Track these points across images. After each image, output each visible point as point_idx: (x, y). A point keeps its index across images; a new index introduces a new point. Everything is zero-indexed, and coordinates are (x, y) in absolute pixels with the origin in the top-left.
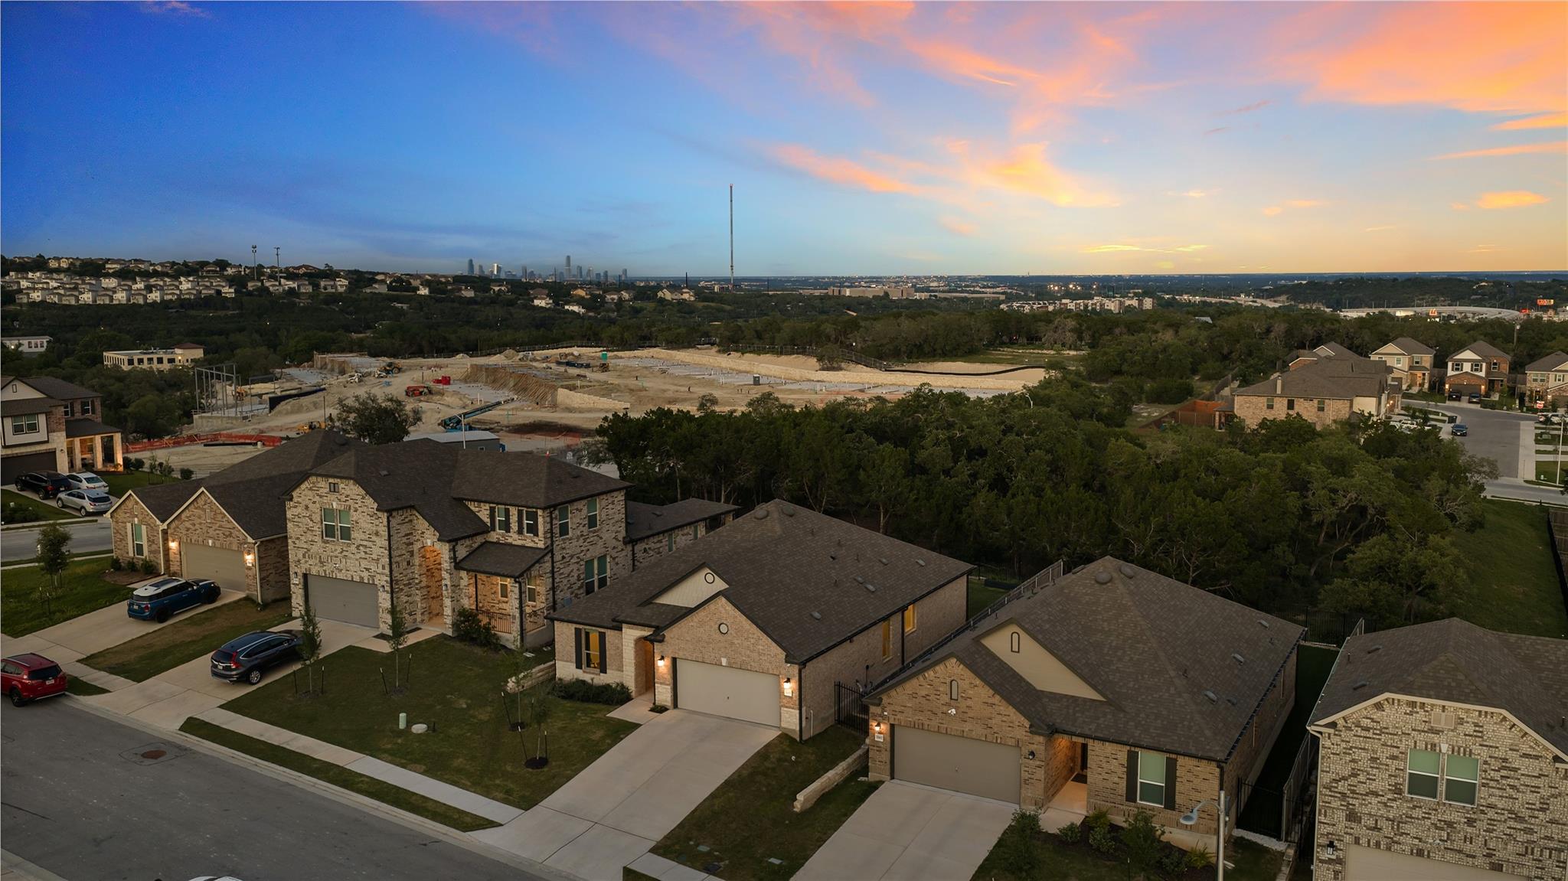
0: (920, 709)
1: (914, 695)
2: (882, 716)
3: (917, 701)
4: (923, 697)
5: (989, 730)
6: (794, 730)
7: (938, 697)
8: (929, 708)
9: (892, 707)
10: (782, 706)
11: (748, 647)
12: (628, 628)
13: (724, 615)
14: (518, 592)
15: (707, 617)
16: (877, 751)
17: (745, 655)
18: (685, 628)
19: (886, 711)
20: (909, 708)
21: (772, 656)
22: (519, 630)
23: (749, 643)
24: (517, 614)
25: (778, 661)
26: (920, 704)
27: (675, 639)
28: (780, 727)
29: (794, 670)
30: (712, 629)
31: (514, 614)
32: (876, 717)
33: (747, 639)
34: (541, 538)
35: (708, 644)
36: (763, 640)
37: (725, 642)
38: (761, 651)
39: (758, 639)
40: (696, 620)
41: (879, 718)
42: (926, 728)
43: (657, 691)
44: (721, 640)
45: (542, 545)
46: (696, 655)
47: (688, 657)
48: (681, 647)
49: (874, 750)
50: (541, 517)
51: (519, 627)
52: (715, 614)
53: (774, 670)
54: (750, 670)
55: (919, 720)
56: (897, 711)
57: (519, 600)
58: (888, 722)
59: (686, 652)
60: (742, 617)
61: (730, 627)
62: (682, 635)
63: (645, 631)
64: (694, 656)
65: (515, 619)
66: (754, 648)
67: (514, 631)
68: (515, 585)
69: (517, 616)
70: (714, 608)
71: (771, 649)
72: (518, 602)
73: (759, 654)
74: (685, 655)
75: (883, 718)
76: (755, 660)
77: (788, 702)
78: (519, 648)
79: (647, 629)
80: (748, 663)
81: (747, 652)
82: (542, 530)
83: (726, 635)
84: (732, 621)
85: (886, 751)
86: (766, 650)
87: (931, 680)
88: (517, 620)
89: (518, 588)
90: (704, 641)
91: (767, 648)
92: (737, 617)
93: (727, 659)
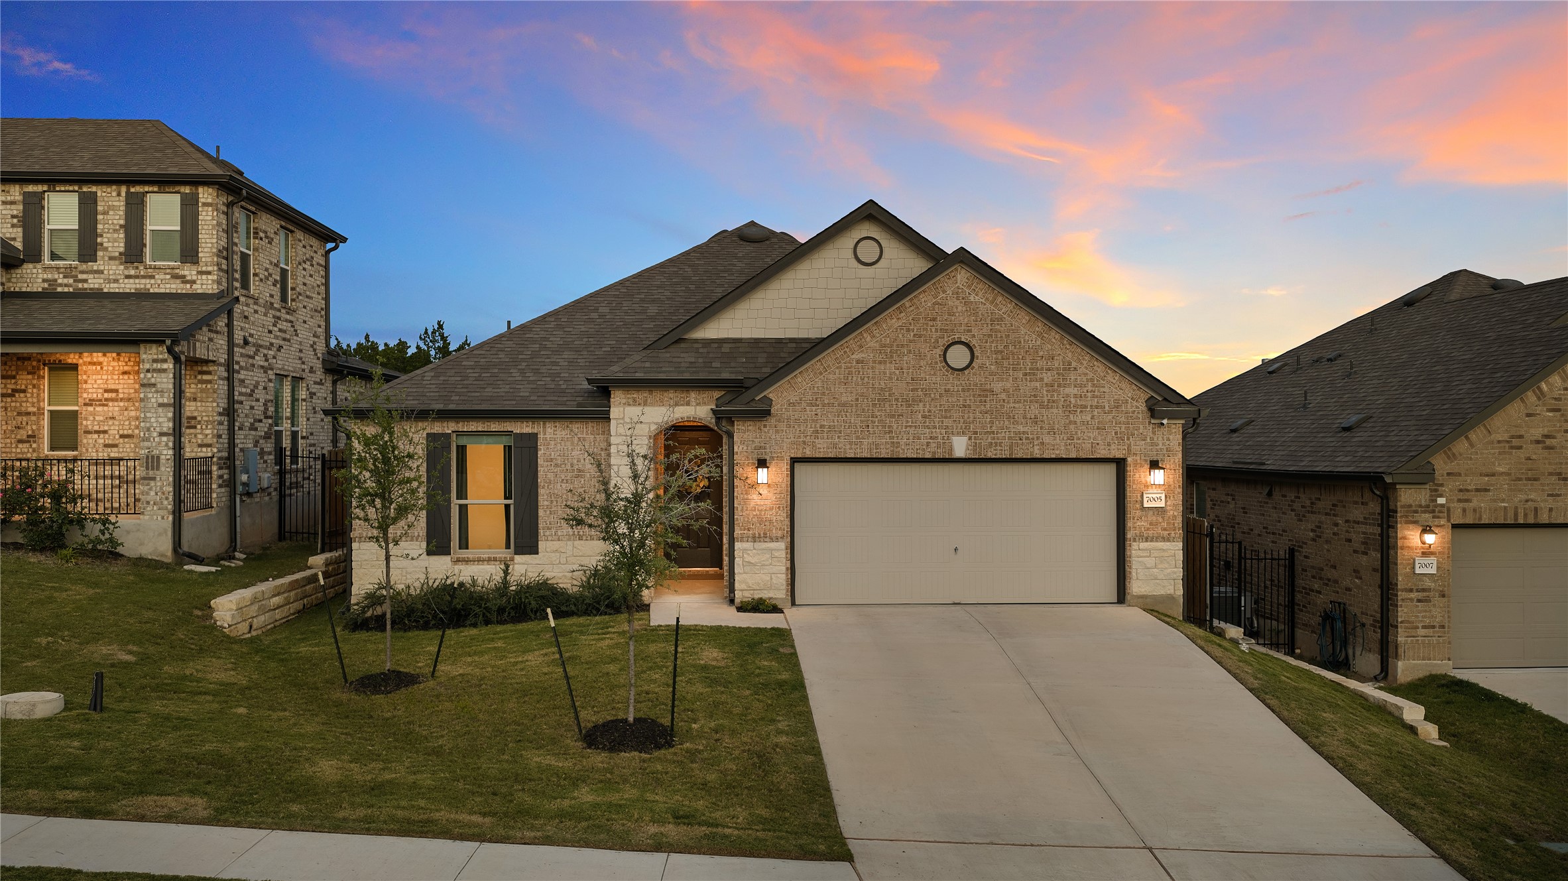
0: (1530, 474)
1: (1515, 442)
2: (1432, 509)
3: (1522, 454)
4: (1538, 442)
6: (1171, 598)
8: (1551, 469)
9: (1458, 483)
10: (1135, 540)
11: (1035, 396)
12: (629, 405)
13: (961, 318)
14: (171, 386)
15: (908, 330)
16: (1419, 601)
17: (1025, 417)
18: (837, 371)
19: (1441, 496)
20: (1502, 474)
21: (1107, 408)
22: (171, 498)
23: (1038, 384)
24: (165, 452)
25: (1123, 419)
26: (1529, 459)
27: (804, 405)
28: (1122, 596)
29: (1171, 437)
30: (922, 363)
31: (156, 452)
32: (1416, 512)
33: (1032, 374)
34: (206, 265)
35: (910, 406)
36: (1082, 370)
37: (963, 390)
38: (1073, 400)
39: (1064, 369)
40: (873, 344)
41: (1425, 512)
42: (1544, 518)
43: (741, 563)
44: (949, 386)
45: (210, 287)
46: (870, 441)
47: (848, 451)
48: (821, 426)
49: (1411, 600)
50: (210, 209)
51: (171, 489)
52: (934, 319)
53: (1113, 447)
54: (1038, 456)
55: (1527, 501)
56: (1470, 488)
57: (172, 409)
58: (1449, 520)
59: (839, 437)
60: (1020, 316)
61: (978, 348)
62: (827, 392)
63: (688, 404)
64: (865, 446)
65: (158, 469)
66: (1052, 396)
67: (152, 503)
68: (165, 366)
69: (168, 457)
70: (929, 304)
71: (1102, 390)
72: (170, 415)
73: (1068, 409)
74: (835, 446)
75: (1433, 511)
76: (1057, 426)
77: (1151, 524)
78: (169, 553)
79: (696, 399)
80: (1033, 439)
81: (1032, 407)
82: (210, 245)
83: (966, 372)
84: (986, 330)
85: (1443, 596)
86: (1089, 394)
87: (1555, 399)
88: (163, 469)
89: (171, 375)
90: (897, 400)
91: (1090, 388)
92: (1002, 319)
93: (970, 438)
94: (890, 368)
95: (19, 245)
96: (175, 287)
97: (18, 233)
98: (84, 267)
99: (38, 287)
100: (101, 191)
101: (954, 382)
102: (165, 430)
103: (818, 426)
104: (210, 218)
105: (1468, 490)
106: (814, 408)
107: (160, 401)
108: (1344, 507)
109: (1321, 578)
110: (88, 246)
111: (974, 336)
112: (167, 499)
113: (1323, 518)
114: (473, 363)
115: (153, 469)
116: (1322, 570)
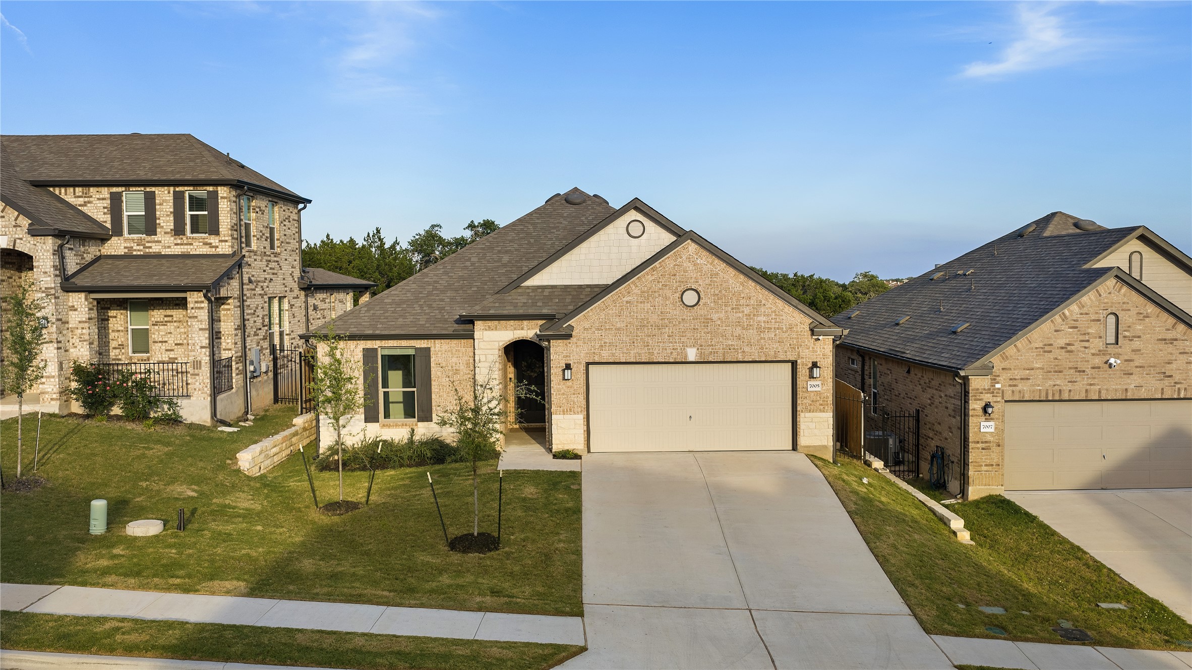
0: (1057, 369)
1: (1047, 348)
2: (992, 391)
3: (1051, 356)
4: (1062, 348)
5: (1167, 382)
6: (825, 447)
7: (1086, 344)
8: (1071, 365)
9: (1009, 375)
10: (802, 411)
11: (739, 322)
12: (486, 330)
13: (692, 274)
14: (207, 318)
15: (659, 282)
16: (983, 449)
17: (732, 336)
18: (614, 308)
19: (998, 383)
20: (1038, 368)
21: (784, 329)
22: (209, 386)
23: (741, 315)
24: (204, 358)
25: (795, 336)
26: (1056, 359)
27: (594, 329)
28: (795, 448)
29: (825, 347)
30: (667, 302)
31: (199, 359)
32: (982, 393)
33: (736, 309)
34: (224, 236)
35: (660, 329)
36: (769, 305)
37: (693, 319)
38: (763, 325)
39: (757, 305)
40: (637, 291)
41: (987, 393)
42: (1066, 396)
43: (556, 427)
44: (684, 317)
45: (227, 250)
46: (635, 351)
47: (621, 358)
48: (605, 343)
49: (978, 448)
50: (226, 200)
51: (209, 381)
52: (675, 275)
53: (788, 353)
54: (741, 360)
55: (1054, 386)
56: (1017, 377)
57: (208, 332)
58: (1003, 398)
59: (615, 349)
60: (729, 272)
61: (702, 292)
62: (608, 321)
63: (522, 329)
64: (632, 355)
65: (200, 369)
66: (750, 322)
67: (197, 389)
68: (202, 305)
69: (206, 361)
70: (672, 266)
71: (781, 318)
72: (207, 335)
73: (760, 330)
74: (613, 355)
75: (993, 393)
76: (753, 341)
77: (812, 401)
78: (209, 420)
79: (527, 326)
80: (738, 349)
81: (737, 329)
82: (226, 224)
83: (695, 308)
84: (707, 281)
85: (999, 446)
86: (773, 321)
87: (1074, 320)
88: (203, 368)
89: (207, 311)
90: (652, 326)
91: (774, 317)
92: (717, 274)
93: (698, 349)
94: (647, 306)
95: (108, 225)
96: (206, 250)
97: (108, 218)
98: (149, 238)
99: (121, 251)
100: (158, 191)
101: (687, 314)
102: (204, 345)
103: (603, 342)
104: (226, 206)
105: (1015, 379)
106: (600, 332)
107: (201, 327)
108: (945, 386)
109: (933, 430)
110: (149, 225)
111: (700, 285)
112: (206, 387)
113: (935, 392)
114: (391, 301)
115: (197, 369)
116: (934, 425)
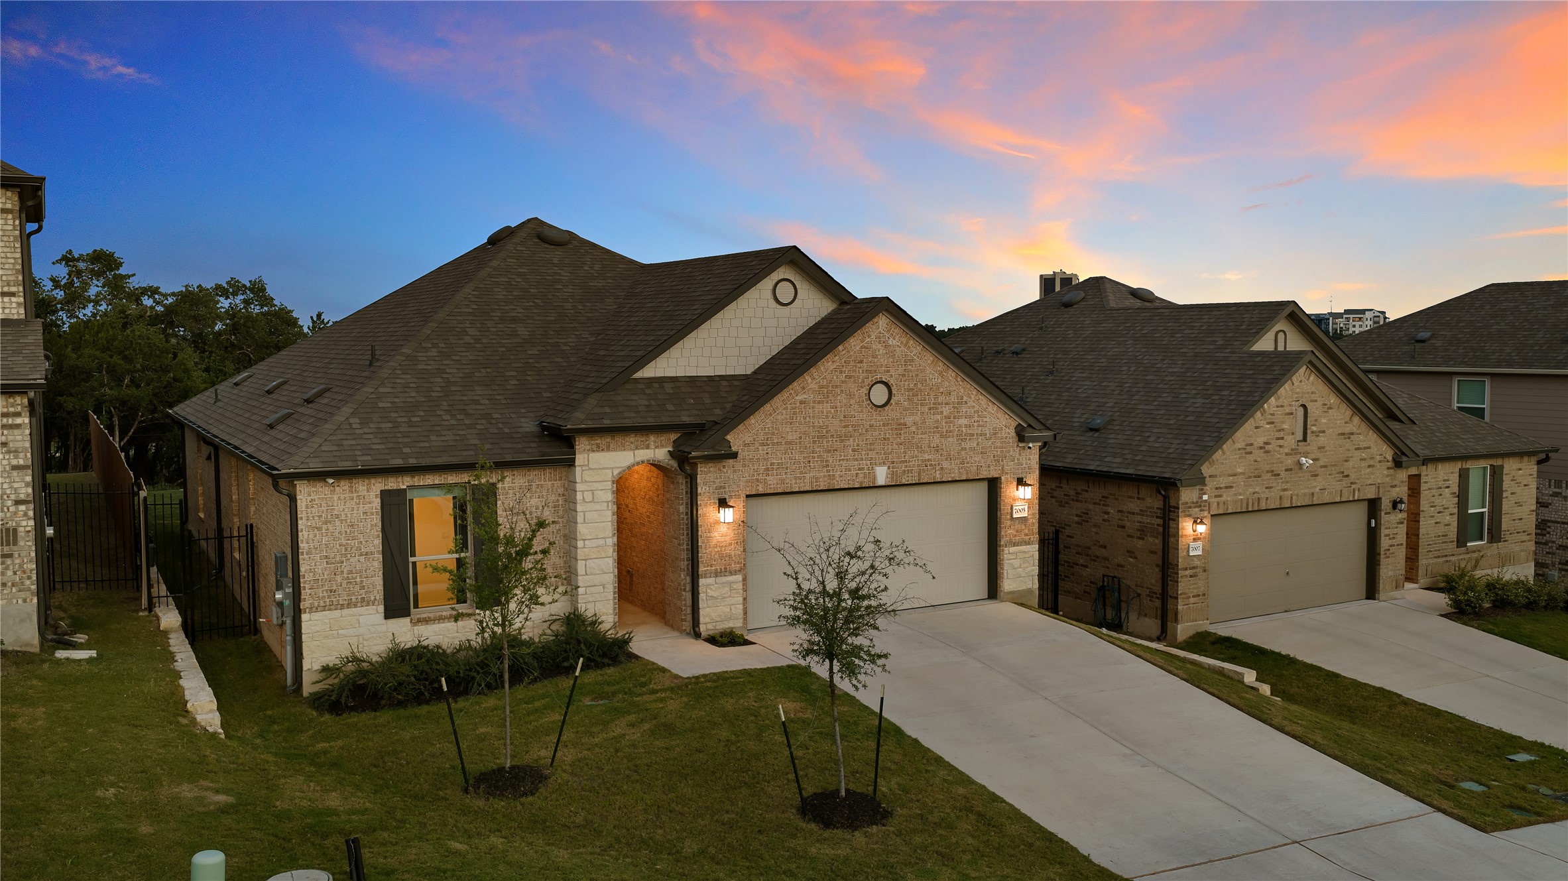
0: (1256, 473)
1: (1249, 449)
2: (1199, 504)
3: (1251, 458)
4: (1261, 448)
5: (1346, 482)
6: (1030, 591)
7: (1281, 442)
8: (1268, 467)
9: (1215, 483)
10: (1006, 547)
11: (937, 427)
12: (593, 451)
13: (882, 360)
14: (28, 445)
15: (841, 372)
16: (1191, 576)
18: (784, 412)
19: (1205, 494)
20: (1241, 474)
22: (34, 577)
23: (939, 417)
24: (24, 523)
25: (999, 444)
26: (1256, 461)
27: (757, 445)
28: (993, 591)
29: (1031, 457)
30: (852, 402)
31: (12, 524)
32: (1190, 507)
33: (934, 409)
34: (8, 285)
35: (842, 441)
36: (971, 403)
37: (884, 425)
38: (964, 429)
40: (813, 386)
41: (1195, 507)
42: (1263, 506)
43: (704, 598)
44: (873, 422)
46: (811, 475)
47: (794, 485)
48: (772, 464)
49: (1186, 576)
51: (34, 566)
52: (861, 362)
55: (1254, 493)
56: (1222, 486)
57: (30, 472)
58: (1209, 513)
59: (786, 473)
60: (926, 358)
61: (895, 386)
63: (648, 447)
65: (15, 543)
66: (949, 427)
67: (10, 584)
68: (19, 421)
69: (28, 529)
70: (858, 348)
71: (985, 420)
72: (29, 479)
73: (962, 438)
74: (783, 481)
75: (1200, 506)
76: (952, 453)
77: (1017, 531)
78: (36, 641)
79: (655, 442)
80: (935, 465)
81: (935, 437)
83: (886, 408)
84: (901, 371)
85: (1205, 571)
87: (1271, 414)
88: (22, 543)
89: (28, 432)
90: (832, 436)
91: (976, 419)
92: (912, 360)
93: (889, 468)
101: (877, 418)
102: (22, 497)
103: (769, 464)
105: (1220, 488)
106: (765, 448)
107: (15, 462)
111: (891, 376)
